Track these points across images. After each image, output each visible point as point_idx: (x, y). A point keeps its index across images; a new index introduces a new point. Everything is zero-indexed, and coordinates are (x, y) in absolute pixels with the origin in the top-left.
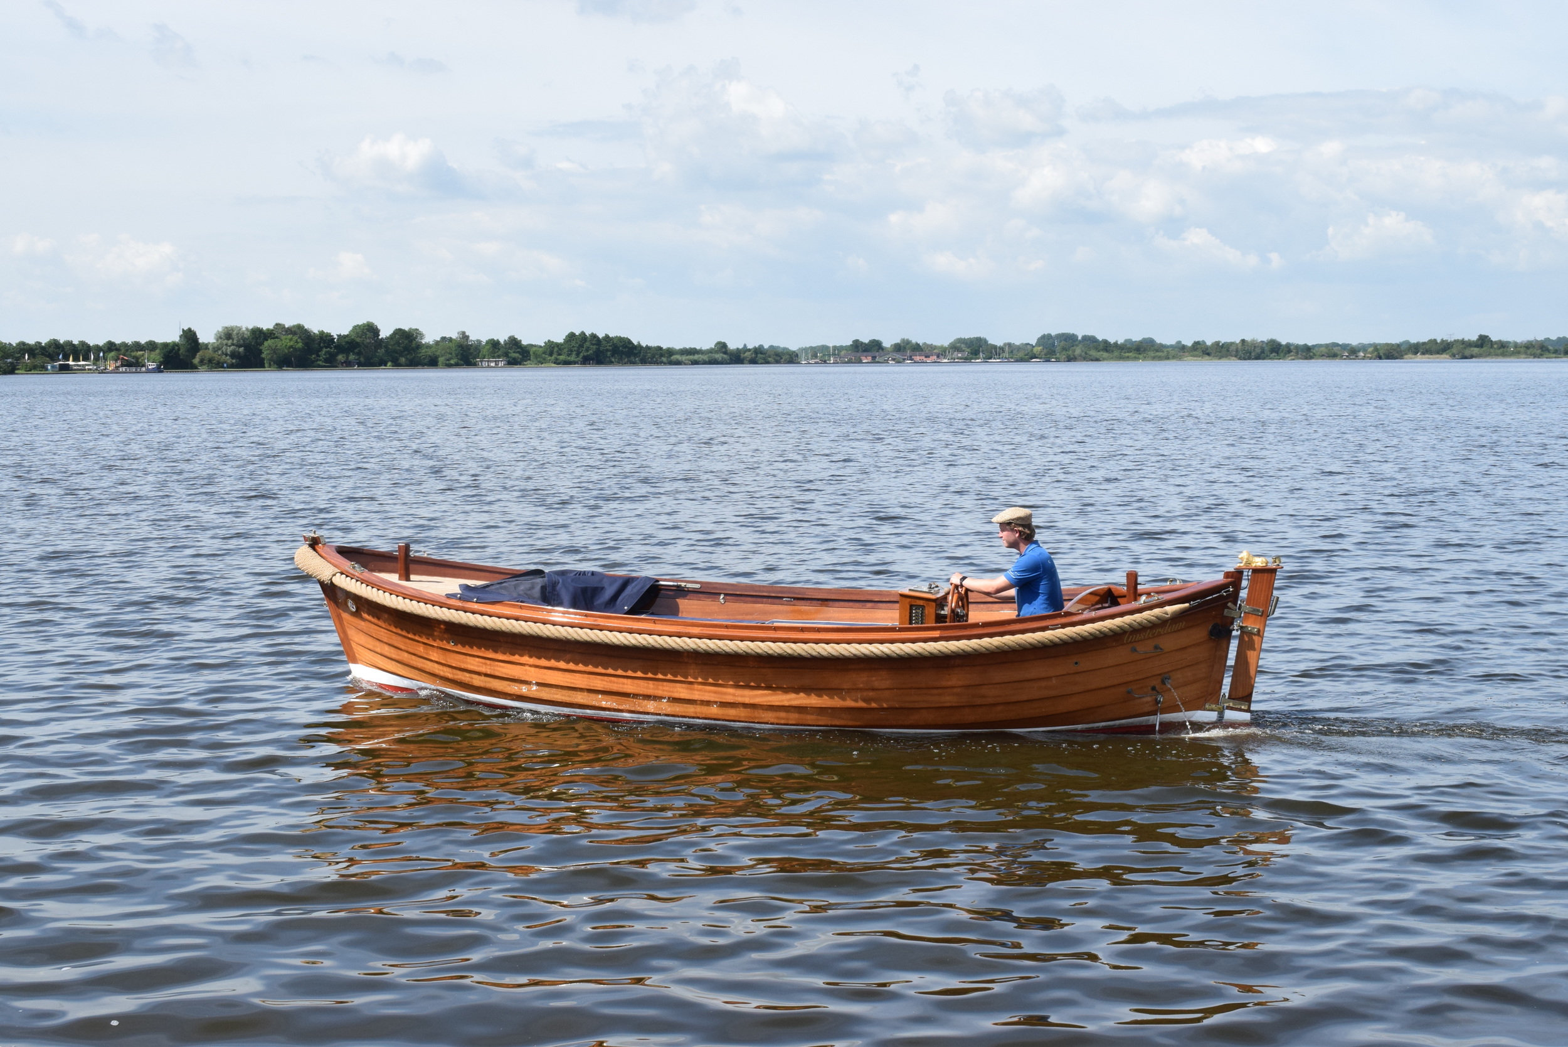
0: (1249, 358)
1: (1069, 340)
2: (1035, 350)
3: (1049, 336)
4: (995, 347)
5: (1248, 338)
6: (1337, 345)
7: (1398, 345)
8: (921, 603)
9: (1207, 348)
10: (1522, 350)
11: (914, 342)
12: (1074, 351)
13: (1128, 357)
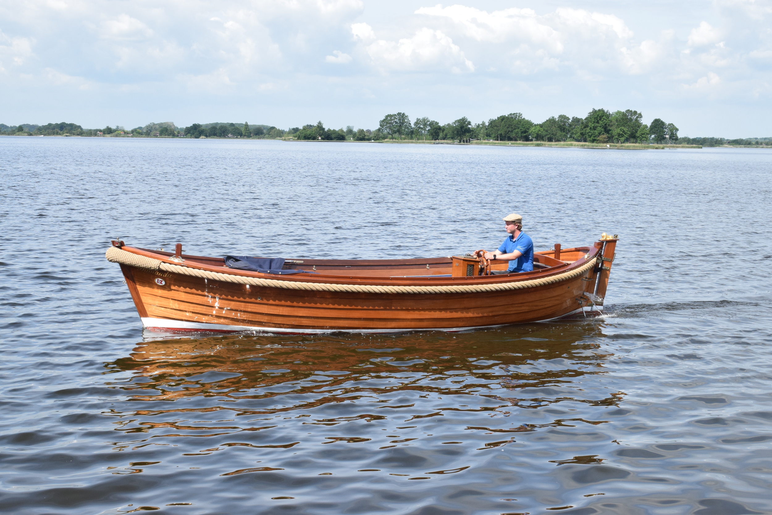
8: (472, 263)
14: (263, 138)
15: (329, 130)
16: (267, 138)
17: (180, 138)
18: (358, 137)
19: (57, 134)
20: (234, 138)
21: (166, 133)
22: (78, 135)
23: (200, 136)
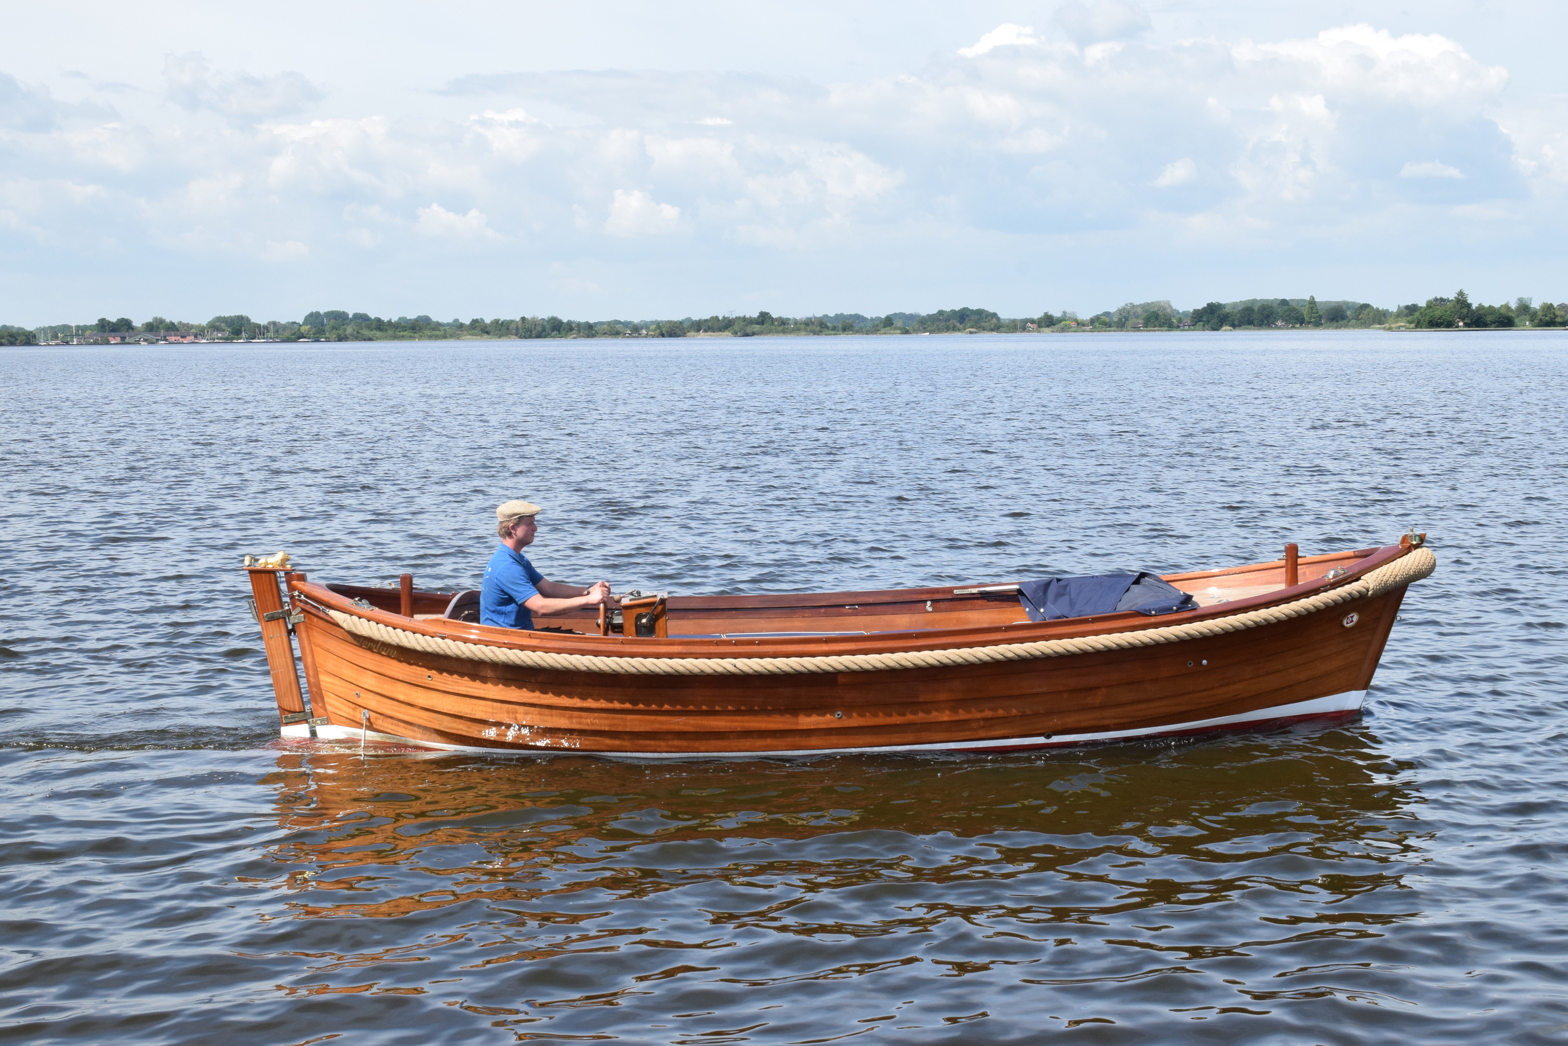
0: (530, 337)
1: (339, 317)
2: (303, 329)
3: (318, 314)
4: (258, 326)
5: (528, 316)
6: (619, 322)
7: (681, 323)
9: (486, 326)
10: (802, 327)
11: (168, 320)
12: (345, 330)
13: (403, 336)
14: (1346, 326)
15: (1481, 307)
16: (1354, 327)
17: (1184, 330)
18: (1541, 320)
19: (954, 329)
20: (1288, 329)
21: (1156, 323)
22: (992, 330)
23: (1221, 326)
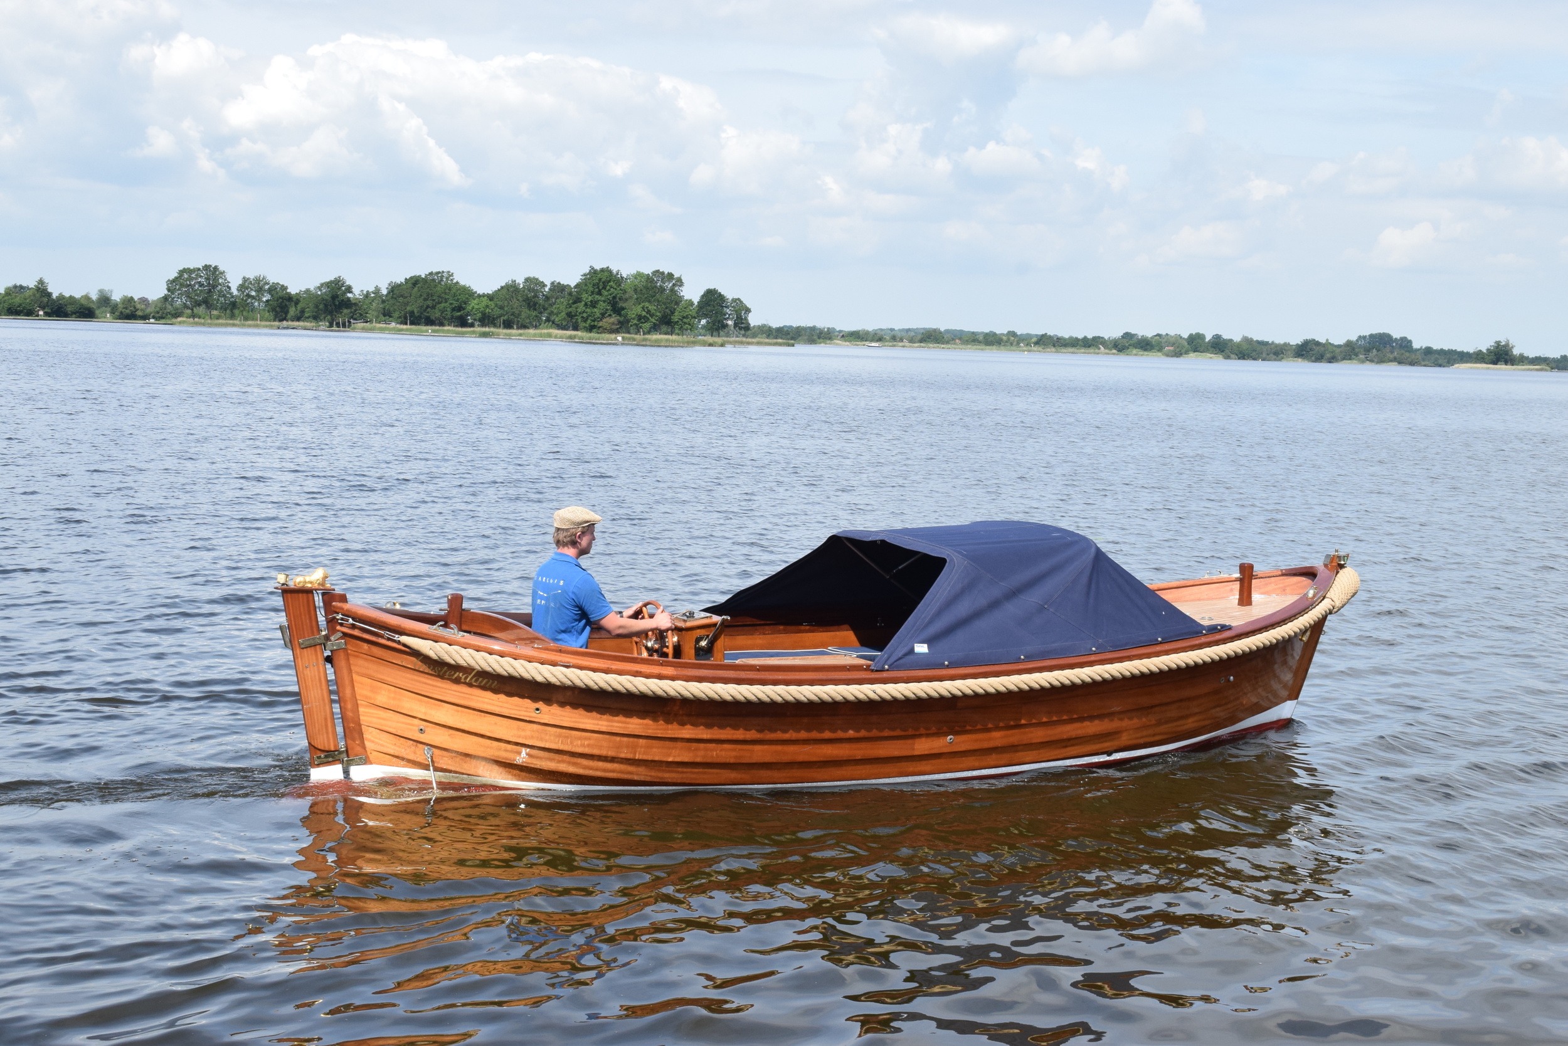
15: (61, 297)
18: (121, 313)
